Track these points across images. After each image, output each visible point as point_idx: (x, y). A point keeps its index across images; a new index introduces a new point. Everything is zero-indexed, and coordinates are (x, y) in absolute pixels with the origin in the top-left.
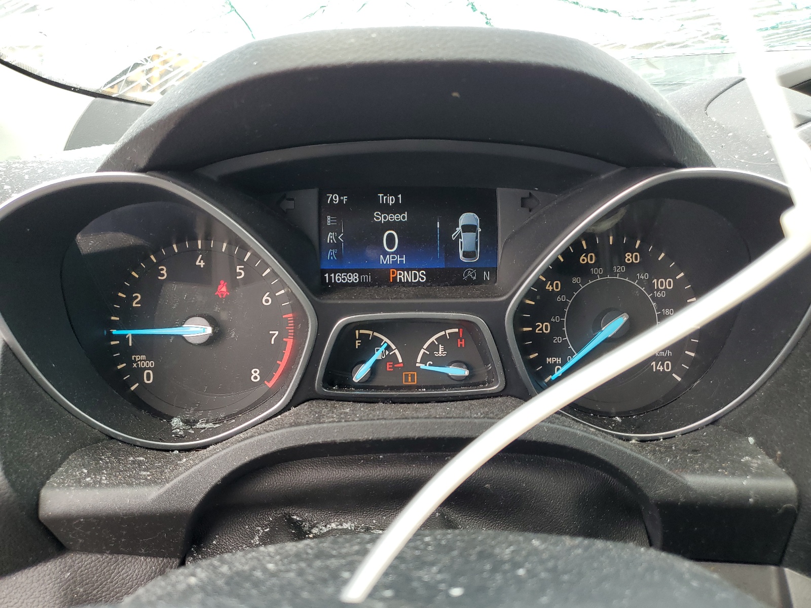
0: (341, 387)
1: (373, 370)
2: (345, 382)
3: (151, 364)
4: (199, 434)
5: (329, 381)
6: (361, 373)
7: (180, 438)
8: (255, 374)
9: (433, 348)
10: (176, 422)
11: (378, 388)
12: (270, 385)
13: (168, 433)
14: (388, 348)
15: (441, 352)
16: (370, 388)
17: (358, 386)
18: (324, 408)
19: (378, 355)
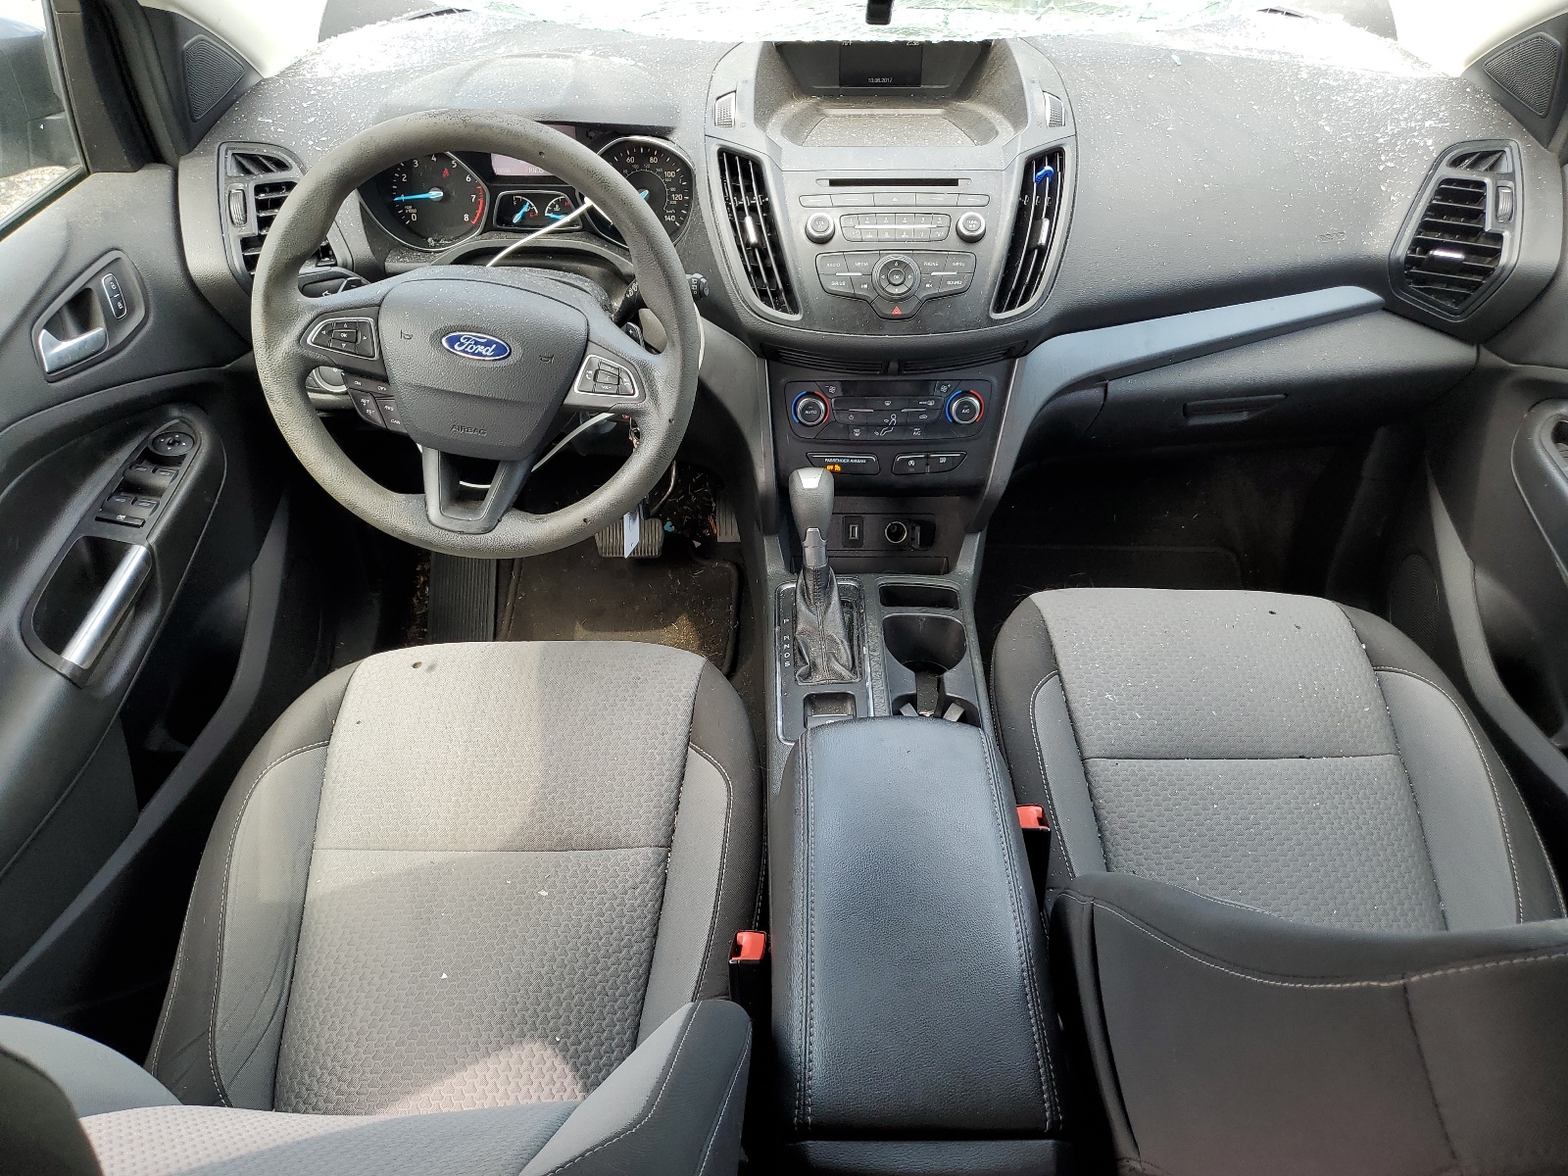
0: (506, 225)
1: (523, 217)
2: (510, 223)
3: (415, 211)
4: (441, 246)
5: (500, 221)
6: (517, 218)
7: (434, 247)
8: (466, 217)
9: (553, 206)
10: (430, 240)
11: (526, 226)
12: (474, 223)
13: (427, 245)
14: (530, 205)
15: (557, 209)
16: (522, 226)
17: (515, 225)
18: (495, 234)
19: (525, 209)
